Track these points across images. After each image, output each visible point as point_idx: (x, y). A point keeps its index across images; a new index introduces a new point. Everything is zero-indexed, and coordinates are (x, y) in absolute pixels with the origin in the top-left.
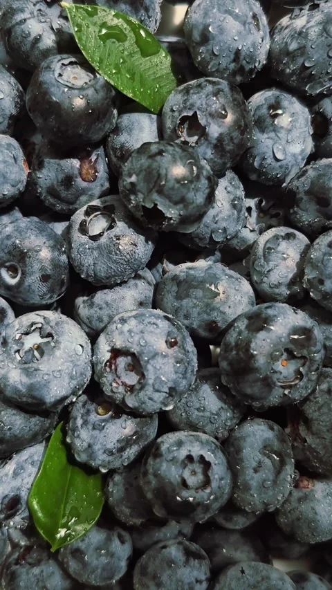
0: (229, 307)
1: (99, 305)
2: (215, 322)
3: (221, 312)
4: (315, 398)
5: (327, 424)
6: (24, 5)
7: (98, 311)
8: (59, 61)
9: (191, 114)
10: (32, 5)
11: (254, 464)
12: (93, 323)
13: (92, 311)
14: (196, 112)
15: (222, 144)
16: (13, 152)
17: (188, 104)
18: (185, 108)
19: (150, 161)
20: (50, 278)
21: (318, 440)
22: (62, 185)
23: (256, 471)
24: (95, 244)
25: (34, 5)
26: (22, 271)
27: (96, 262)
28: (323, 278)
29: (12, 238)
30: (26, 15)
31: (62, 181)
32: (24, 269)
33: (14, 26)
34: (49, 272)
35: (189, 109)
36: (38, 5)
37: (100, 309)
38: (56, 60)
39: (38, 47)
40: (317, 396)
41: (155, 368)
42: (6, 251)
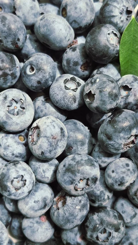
0: (81, 148)
1: (46, 107)
2: (72, 148)
3: (77, 147)
4: (74, 199)
5: (71, 211)
6: (120, 3)
7: (44, 108)
8: (113, 29)
9: (130, 87)
10: (123, 5)
11: (36, 200)
12: (39, 110)
13: (42, 106)
14: (132, 88)
15: (128, 105)
16: (70, 38)
17: (133, 84)
18: (130, 84)
19: (107, 81)
20: (40, 84)
21: (63, 213)
22: (73, 62)
23: (35, 202)
24: (64, 89)
25: (123, 6)
26: (35, 73)
27: (59, 95)
28: (115, 171)
29: (43, 61)
30: (118, 6)
31: (74, 62)
32: (36, 73)
33: (111, 5)
34: (42, 82)
35: (131, 85)
36: (124, 7)
37: (45, 108)
38: (112, 28)
39: (111, 18)
40: (75, 199)
41: (42, 141)
42: (37, 62)
